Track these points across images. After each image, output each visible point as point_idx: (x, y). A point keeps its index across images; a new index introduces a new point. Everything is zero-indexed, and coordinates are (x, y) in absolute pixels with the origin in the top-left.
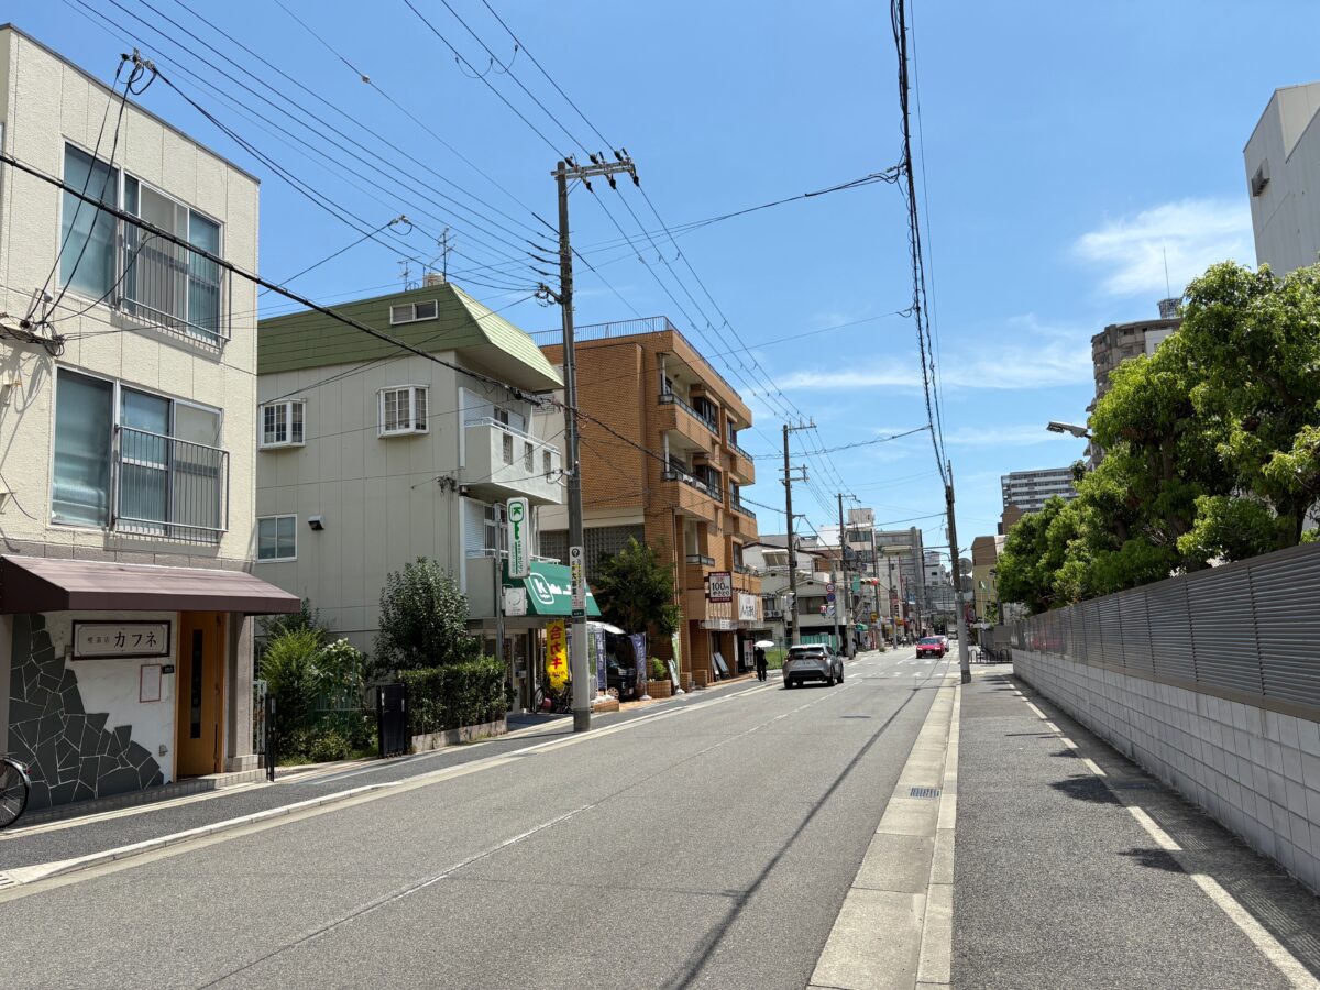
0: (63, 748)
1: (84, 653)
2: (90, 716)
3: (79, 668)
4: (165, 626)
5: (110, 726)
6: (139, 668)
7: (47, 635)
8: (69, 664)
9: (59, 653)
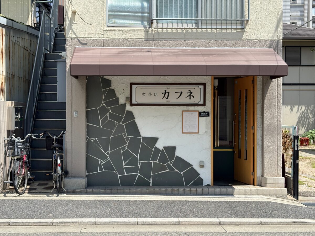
0: (127, 154)
1: (139, 102)
2: (145, 138)
3: (136, 111)
4: (202, 87)
5: (160, 145)
6: (181, 113)
7: (113, 91)
8: (128, 108)
9: (122, 101)
